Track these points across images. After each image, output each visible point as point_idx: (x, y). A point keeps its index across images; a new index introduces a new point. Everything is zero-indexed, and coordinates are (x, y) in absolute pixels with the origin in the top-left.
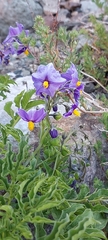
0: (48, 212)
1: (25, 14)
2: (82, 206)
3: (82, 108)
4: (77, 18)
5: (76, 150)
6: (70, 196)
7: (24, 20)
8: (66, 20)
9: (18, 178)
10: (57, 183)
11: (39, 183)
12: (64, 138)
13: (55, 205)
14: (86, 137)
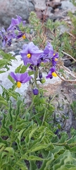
0: (39, 152)
1: (21, 10)
2: (63, 148)
3: (63, 78)
4: (59, 13)
5: (59, 107)
6: (54, 140)
7: (21, 14)
8: (51, 14)
9: (17, 127)
10: (45, 131)
11: (33, 131)
12: (50, 98)
13: (44, 147)
14: (66, 98)
